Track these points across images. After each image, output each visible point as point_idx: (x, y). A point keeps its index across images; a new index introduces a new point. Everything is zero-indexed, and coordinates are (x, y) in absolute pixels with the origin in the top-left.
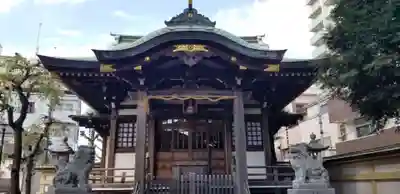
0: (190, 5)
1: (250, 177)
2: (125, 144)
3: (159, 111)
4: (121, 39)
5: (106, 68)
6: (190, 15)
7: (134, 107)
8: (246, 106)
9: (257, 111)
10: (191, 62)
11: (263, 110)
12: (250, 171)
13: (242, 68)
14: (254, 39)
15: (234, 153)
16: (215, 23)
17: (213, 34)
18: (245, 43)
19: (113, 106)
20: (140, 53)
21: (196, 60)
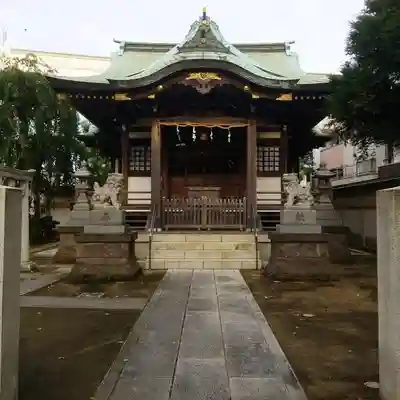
1: (259, 202)
2: (137, 169)
5: (121, 97)
8: (260, 130)
9: (277, 135)
10: (204, 91)
12: (259, 196)
13: (254, 97)
14: (282, 47)
17: (225, 62)
19: (124, 128)
20: (153, 81)
21: (209, 88)
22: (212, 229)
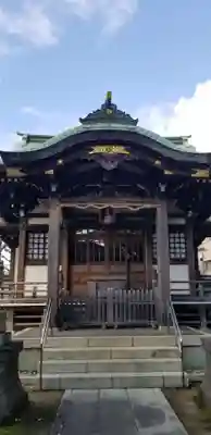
0: (109, 100)
1: (172, 293)
2: (36, 256)
3: (72, 220)
4: (29, 139)
5: (13, 172)
6: (109, 111)
7: (46, 215)
8: (171, 216)
9: (182, 221)
10: (110, 166)
11: (188, 220)
12: (173, 286)
13: (166, 172)
14: (179, 140)
15: (156, 267)
16: (136, 121)
17: (135, 133)
18: (171, 145)
19: (22, 214)
20: (51, 154)
21: (116, 163)
22: (120, 327)
